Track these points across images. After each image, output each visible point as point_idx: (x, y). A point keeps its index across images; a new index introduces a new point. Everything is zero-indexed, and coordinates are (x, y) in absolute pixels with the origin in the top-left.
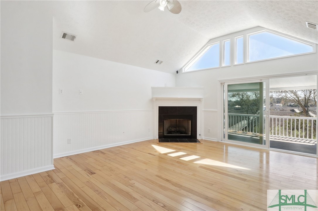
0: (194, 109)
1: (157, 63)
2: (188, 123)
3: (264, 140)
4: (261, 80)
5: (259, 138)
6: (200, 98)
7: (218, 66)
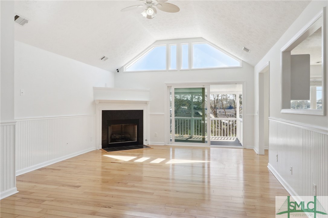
0: (141, 113)
1: (102, 59)
2: (134, 128)
3: (206, 141)
4: (204, 86)
5: (202, 140)
6: (147, 101)
7: (165, 69)
